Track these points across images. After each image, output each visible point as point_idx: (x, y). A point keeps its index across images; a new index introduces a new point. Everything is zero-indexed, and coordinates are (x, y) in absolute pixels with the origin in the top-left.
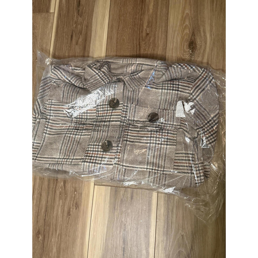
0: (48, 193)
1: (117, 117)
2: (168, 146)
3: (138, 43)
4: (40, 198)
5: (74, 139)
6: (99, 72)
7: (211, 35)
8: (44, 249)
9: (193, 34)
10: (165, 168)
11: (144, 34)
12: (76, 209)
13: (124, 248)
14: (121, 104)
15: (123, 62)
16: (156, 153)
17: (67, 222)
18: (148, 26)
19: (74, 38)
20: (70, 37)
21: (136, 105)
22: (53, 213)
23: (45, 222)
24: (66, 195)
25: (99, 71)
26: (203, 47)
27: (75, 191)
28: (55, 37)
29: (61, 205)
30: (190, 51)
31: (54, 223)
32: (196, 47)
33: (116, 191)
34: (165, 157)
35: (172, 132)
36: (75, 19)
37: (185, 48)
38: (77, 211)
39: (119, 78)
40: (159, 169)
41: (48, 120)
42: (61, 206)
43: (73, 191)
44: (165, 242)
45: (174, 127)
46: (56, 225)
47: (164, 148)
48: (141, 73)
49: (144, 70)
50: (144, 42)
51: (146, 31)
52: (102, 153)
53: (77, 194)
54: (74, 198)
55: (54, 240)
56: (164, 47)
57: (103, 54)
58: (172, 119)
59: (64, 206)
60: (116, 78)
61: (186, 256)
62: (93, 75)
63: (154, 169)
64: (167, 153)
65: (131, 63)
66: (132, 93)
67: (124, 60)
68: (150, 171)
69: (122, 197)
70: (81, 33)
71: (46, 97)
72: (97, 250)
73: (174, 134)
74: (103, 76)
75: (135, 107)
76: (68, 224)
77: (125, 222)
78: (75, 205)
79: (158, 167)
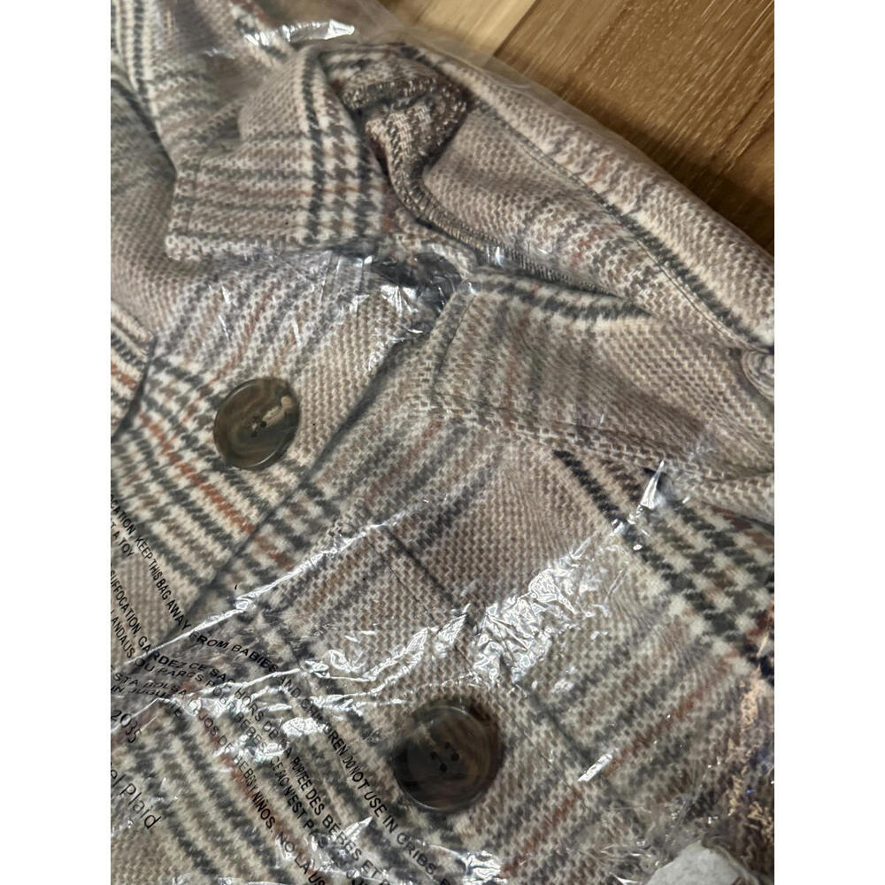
1: (202, 541)
6: (335, 130)
14: (292, 466)
15: (558, 149)
21: (400, 550)
25: (345, 122)
39: (441, 258)
48: (618, 324)
49: (648, 315)
60: (418, 246)
62: (287, 126)
65: (601, 198)
67: (575, 139)
74: (341, 174)
75: (385, 561)
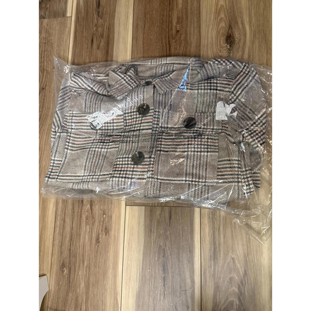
0: (73, 218)
1: (148, 124)
2: (209, 154)
3: (167, 42)
4: (64, 225)
5: (100, 153)
6: (125, 76)
7: (250, 27)
8: (71, 284)
9: (230, 27)
10: (207, 178)
11: (174, 32)
12: (106, 234)
13: (164, 278)
14: (152, 109)
15: (151, 63)
16: (195, 162)
17: (96, 250)
18: (178, 22)
19: (94, 42)
20: (90, 41)
21: (169, 110)
22: (80, 242)
23: (70, 252)
24: (93, 220)
26: (242, 40)
27: (104, 214)
28: (73, 42)
29: (88, 231)
30: (228, 46)
31: (81, 253)
32: (235, 41)
33: (151, 211)
34: (206, 166)
35: (213, 137)
36: (95, 21)
37: (222, 43)
38: (107, 238)
39: (148, 81)
40: (200, 180)
41: (69, 134)
42: (88, 233)
43: (101, 214)
44: (213, 267)
45: (215, 132)
46: (83, 256)
47: (204, 155)
48: (173, 74)
49: (176, 70)
50: (174, 41)
51: (176, 28)
52: (132, 166)
53: (107, 217)
54: (103, 222)
55: (81, 273)
56: (198, 45)
57: (129, 57)
58: (212, 123)
59: (91, 232)
60: (144, 82)
61: (239, 283)
62: (118, 80)
63: (194, 181)
64: (208, 162)
65: (161, 64)
66: (164, 96)
67: (153, 60)
68: (189, 184)
69: (159, 217)
70: (102, 36)
71: (66, 108)
72: (133, 281)
73: (215, 140)
74: (129, 80)
75: (168, 112)
76: (97, 253)
77: (164, 247)
78: (104, 230)
79: (199, 178)
